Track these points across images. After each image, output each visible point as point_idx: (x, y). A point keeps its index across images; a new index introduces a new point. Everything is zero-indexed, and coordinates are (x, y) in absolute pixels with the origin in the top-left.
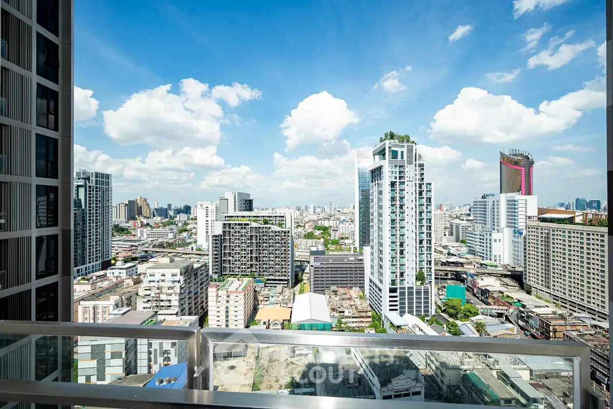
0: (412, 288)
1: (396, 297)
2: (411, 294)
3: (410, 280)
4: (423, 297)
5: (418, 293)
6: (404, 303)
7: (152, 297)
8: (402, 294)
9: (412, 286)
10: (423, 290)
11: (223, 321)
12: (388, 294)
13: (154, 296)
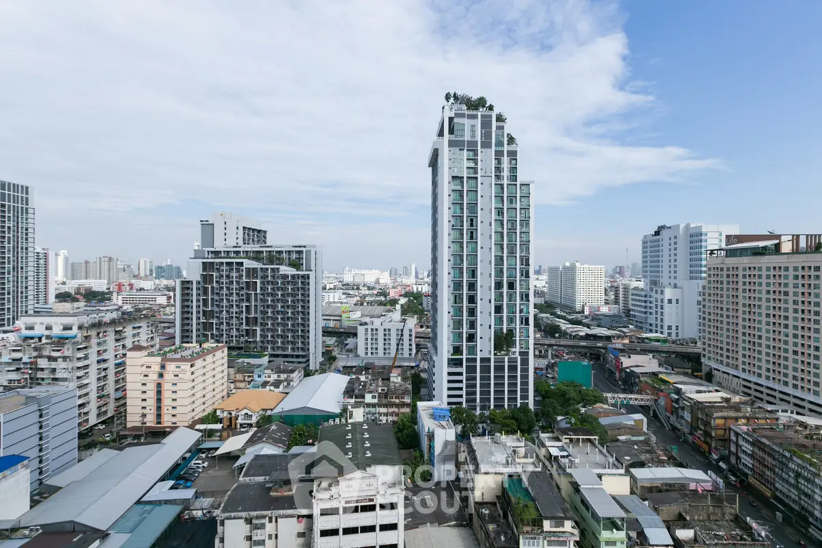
0: (488, 360)
1: (461, 374)
2: (486, 369)
3: (485, 347)
4: (506, 374)
5: (499, 368)
6: (475, 386)
7: (24, 363)
8: (471, 369)
9: (489, 356)
10: (506, 364)
11: (150, 408)
12: (446, 369)
13: (29, 361)
